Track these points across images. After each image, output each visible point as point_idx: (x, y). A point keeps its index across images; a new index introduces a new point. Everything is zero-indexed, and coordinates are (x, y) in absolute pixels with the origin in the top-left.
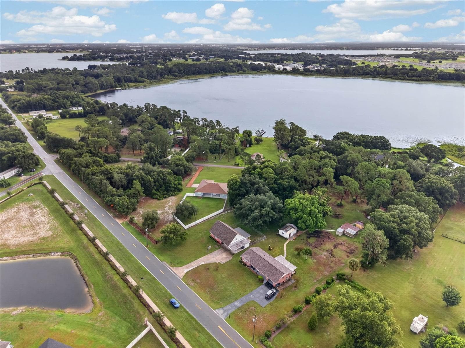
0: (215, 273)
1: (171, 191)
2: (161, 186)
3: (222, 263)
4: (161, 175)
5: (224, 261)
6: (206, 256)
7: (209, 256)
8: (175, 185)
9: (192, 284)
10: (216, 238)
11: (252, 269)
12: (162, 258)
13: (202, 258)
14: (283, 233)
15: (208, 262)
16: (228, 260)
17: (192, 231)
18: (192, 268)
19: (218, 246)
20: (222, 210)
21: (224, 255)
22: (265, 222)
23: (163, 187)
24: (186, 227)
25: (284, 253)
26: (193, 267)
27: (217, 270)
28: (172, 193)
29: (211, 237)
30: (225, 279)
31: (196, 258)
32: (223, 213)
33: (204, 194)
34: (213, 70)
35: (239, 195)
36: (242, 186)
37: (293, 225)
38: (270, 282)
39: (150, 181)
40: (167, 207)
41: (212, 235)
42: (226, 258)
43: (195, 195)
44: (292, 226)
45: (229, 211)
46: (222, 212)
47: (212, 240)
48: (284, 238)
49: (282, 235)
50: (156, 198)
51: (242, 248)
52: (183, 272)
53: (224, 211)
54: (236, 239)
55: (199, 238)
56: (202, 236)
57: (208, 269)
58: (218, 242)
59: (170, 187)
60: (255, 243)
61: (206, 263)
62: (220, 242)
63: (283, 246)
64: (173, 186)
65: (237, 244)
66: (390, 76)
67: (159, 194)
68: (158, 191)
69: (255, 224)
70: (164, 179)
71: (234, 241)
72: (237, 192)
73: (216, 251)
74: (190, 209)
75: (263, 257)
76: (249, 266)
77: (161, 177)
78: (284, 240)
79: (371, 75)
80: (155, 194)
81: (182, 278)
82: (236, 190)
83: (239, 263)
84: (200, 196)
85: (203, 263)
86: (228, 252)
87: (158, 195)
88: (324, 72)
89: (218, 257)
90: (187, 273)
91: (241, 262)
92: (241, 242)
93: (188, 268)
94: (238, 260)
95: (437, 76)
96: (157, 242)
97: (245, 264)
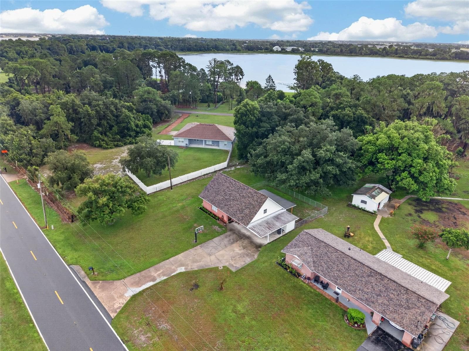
0: (216, 297)
1: (130, 136)
2: (111, 127)
3: (234, 270)
4: (112, 108)
5: (239, 264)
6: (192, 251)
7: (199, 250)
8: (137, 126)
9: (143, 338)
10: (215, 209)
11: (319, 286)
12: (71, 255)
13: (180, 257)
14: (363, 202)
15: (195, 267)
16: (248, 260)
17: (160, 197)
18: (151, 284)
19: (220, 227)
20: (224, 164)
21: (237, 249)
22: (325, 176)
23: (115, 129)
24: (149, 190)
25: (384, 244)
26: (154, 280)
27: (221, 288)
28: (130, 139)
29: (203, 209)
30: (247, 318)
31: (166, 256)
32: (227, 170)
33: (191, 141)
34: (204, 47)
35: (257, 135)
36: (264, 119)
37: (381, 186)
38: (388, 330)
39: (89, 115)
40: (117, 158)
41: (206, 204)
42: (242, 256)
43: (173, 144)
44: (379, 188)
45: (239, 167)
46: (225, 168)
47: (205, 215)
48: (368, 212)
49: (362, 206)
50: (100, 146)
51: (279, 232)
52: (122, 296)
53: (229, 166)
54: (265, 211)
55: (178, 211)
56: (183, 208)
57: (196, 286)
58: (222, 220)
59: (128, 129)
60: (306, 222)
61: (189, 269)
62: (226, 219)
63: (373, 228)
64: (134, 128)
65: (267, 223)
66: (401, 55)
67: (106, 139)
68: (106, 135)
69: (305, 179)
70: (117, 117)
71: (259, 217)
72: (255, 130)
73: (216, 240)
74: (158, 154)
75: (348, 252)
76: (309, 279)
77: (112, 112)
78: (368, 216)
79: (380, 54)
80: (98, 139)
81: (113, 315)
82: (253, 126)
83: (279, 268)
84: (183, 144)
85: (182, 269)
86: (246, 242)
87: (103, 140)
88: (327, 52)
89: (222, 252)
90: (134, 298)
91: (284, 265)
92: (277, 218)
93: (138, 284)
94: (275, 260)
95: (454, 55)
96: (73, 218)
97: (296, 274)
